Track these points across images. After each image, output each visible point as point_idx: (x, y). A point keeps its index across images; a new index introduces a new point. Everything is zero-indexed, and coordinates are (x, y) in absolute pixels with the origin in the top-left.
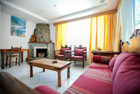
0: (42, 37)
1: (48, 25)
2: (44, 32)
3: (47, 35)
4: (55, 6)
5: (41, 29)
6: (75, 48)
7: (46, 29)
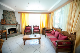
0: (11, 21)
1: (14, 12)
2: (12, 17)
3: (14, 19)
4: (27, 7)
5: (9, 15)
6: (34, 27)
7: (13, 15)
